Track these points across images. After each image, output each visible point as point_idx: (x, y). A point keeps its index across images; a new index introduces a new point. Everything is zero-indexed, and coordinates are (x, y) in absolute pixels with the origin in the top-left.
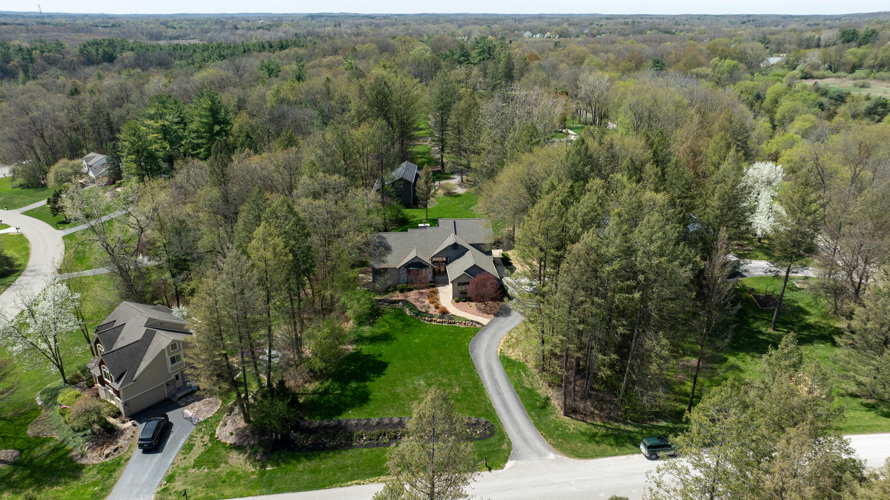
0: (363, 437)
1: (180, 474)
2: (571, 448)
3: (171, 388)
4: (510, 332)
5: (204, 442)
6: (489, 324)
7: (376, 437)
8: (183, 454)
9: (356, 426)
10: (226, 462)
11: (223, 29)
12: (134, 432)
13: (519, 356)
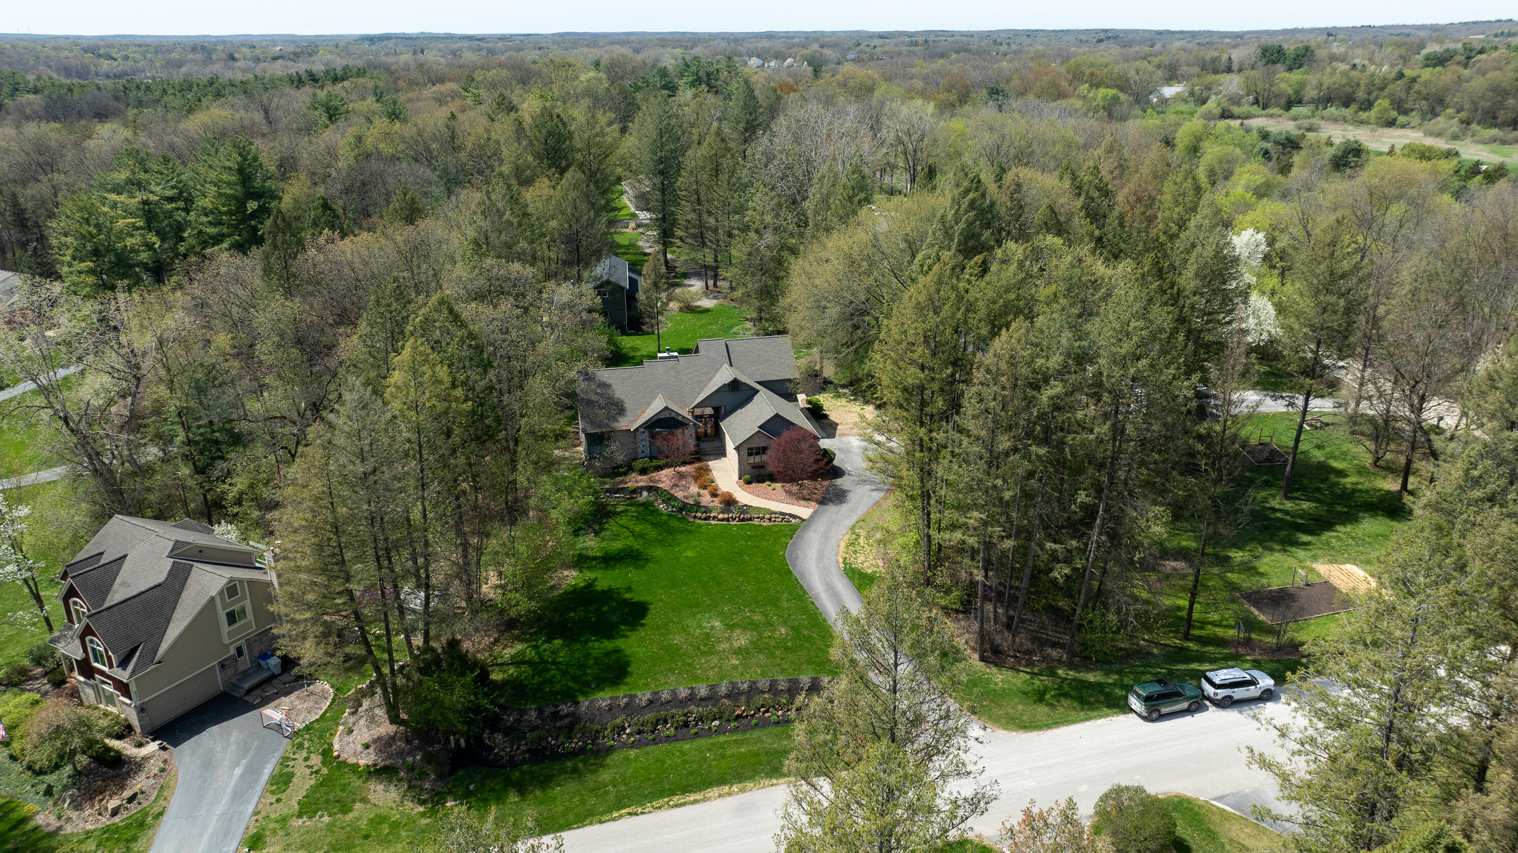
0: (624, 729)
1: (274, 832)
2: (1007, 714)
3: (230, 672)
4: (853, 528)
5: (312, 767)
6: (812, 517)
7: (649, 727)
8: (272, 793)
9: (610, 710)
10: (364, 800)
11: (208, 60)
12: (165, 761)
13: (878, 567)
